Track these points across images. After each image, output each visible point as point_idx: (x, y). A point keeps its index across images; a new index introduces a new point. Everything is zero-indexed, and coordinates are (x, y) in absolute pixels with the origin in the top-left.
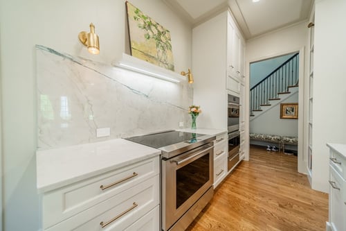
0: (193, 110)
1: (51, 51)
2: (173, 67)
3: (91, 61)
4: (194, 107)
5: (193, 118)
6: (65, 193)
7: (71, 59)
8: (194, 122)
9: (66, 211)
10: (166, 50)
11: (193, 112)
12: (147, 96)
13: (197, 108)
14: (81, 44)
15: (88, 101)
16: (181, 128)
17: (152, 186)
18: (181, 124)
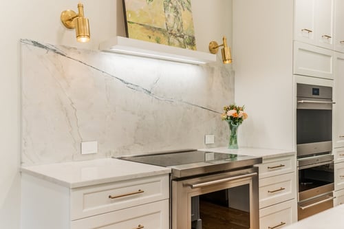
0: (232, 113)
1: (36, 44)
2: (194, 38)
3: (75, 48)
4: (232, 108)
5: (231, 127)
6: (84, 194)
7: (55, 51)
8: (234, 137)
9: (85, 210)
10: (181, 11)
11: (232, 118)
12: (150, 92)
13: (238, 110)
14: (63, 27)
15: (73, 103)
16: (210, 145)
17: (159, 212)
18: (210, 139)
